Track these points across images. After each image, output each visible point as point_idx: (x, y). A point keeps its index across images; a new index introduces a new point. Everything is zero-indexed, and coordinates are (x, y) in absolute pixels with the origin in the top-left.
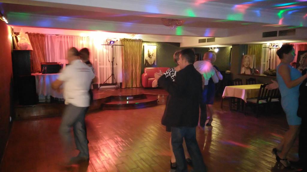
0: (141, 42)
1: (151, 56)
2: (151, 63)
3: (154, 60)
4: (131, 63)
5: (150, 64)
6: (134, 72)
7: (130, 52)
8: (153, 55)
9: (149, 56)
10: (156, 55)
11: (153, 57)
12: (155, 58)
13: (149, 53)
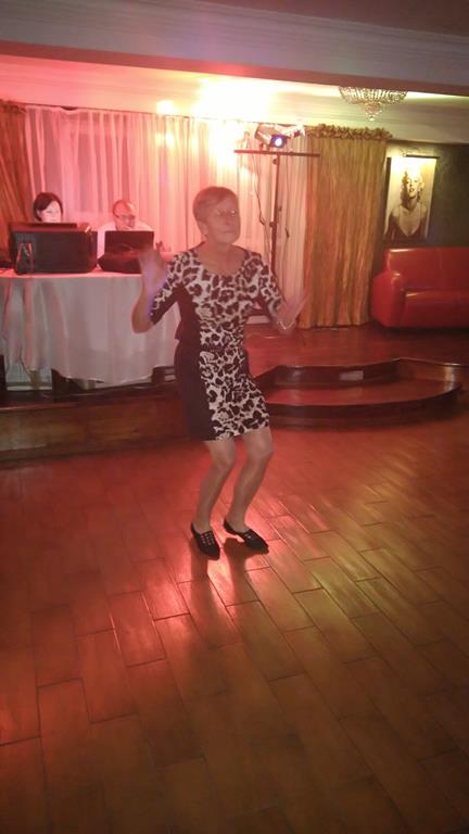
0: (383, 143)
1: (414, 200)
2: (411, 230)
3: (423, 216)
4: (338, 229)
5: (405, 232)
6: (347, 265)
7: (338, 182)
8: (419, 197)
9: (406, 199)
10: (429, 198)
11: (418, 204)
12: (424, 209)
13: (405, 189)
